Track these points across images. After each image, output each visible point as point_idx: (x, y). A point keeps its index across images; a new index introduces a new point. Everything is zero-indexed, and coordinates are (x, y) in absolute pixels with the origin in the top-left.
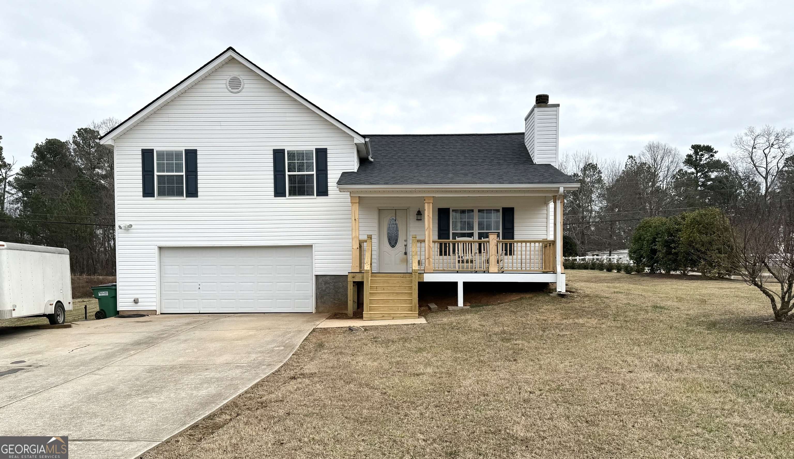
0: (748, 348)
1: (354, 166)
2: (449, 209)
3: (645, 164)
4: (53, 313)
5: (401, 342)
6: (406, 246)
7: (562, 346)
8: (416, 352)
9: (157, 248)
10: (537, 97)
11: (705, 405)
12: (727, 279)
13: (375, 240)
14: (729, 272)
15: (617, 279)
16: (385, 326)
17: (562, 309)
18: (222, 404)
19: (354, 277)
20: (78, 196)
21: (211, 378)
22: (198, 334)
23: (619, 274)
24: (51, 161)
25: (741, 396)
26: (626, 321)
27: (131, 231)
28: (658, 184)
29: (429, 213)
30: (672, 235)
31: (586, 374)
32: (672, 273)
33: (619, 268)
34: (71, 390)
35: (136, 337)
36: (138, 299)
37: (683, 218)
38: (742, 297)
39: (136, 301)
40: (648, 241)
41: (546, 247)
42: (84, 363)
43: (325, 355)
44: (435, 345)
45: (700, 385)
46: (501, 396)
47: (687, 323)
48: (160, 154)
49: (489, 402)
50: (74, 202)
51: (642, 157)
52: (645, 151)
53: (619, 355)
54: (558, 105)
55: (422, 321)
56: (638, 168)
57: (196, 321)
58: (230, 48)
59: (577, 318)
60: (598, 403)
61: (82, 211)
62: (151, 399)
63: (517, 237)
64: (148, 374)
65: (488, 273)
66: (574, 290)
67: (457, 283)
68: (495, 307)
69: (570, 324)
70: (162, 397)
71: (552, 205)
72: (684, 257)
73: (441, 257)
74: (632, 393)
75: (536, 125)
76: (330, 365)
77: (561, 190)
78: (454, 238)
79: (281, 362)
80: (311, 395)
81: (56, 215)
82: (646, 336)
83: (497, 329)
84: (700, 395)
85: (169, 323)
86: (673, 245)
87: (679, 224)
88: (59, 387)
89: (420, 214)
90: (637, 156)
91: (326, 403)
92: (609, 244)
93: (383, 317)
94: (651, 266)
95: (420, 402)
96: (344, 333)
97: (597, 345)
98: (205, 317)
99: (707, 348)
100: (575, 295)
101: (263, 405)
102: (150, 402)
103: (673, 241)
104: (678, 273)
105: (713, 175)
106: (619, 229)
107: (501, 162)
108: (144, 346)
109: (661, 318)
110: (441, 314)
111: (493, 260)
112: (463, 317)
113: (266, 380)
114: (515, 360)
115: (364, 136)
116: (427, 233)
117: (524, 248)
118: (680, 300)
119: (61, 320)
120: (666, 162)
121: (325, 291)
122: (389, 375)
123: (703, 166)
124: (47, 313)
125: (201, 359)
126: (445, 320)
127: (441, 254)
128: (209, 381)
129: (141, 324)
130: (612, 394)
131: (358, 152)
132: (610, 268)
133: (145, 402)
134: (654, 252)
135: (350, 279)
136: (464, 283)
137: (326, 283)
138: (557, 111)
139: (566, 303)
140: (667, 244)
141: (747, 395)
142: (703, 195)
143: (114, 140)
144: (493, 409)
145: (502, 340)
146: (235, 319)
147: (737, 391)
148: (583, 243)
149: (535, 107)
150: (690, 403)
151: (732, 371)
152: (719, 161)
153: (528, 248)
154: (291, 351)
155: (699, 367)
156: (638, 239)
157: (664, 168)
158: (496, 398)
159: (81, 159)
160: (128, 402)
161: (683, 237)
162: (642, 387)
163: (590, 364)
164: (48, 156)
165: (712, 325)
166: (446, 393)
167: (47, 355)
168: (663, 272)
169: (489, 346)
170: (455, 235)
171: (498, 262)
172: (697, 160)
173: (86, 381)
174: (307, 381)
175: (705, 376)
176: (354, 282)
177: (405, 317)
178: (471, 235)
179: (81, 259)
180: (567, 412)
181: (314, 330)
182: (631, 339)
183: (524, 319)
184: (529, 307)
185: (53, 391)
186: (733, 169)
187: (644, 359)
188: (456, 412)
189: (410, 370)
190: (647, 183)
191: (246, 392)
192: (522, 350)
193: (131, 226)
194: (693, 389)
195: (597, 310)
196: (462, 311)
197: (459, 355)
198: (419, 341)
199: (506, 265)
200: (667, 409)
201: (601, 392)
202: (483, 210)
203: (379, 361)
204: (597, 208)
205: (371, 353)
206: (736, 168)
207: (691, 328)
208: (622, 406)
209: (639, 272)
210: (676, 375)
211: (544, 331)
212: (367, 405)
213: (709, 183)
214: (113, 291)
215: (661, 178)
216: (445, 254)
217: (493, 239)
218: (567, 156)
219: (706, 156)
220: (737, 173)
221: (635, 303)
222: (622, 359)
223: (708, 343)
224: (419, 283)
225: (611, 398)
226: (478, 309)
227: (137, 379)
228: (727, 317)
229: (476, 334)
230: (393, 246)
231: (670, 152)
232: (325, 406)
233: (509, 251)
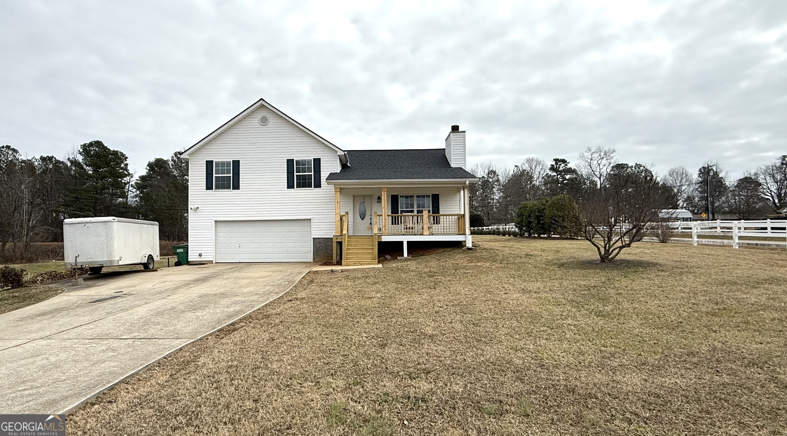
0: (582, 278)
1: (338, 169)
2: (398, 195)
3: (525, 170)
4: (146, 262)
5: (363, 279)
6: (371, 219)
7: (466, 279)
8: (372, 285)
9: (214, 222)
10: (452, 127)
11: (551, 313)
12: (576, 239)
13: (351, 216)
14: (576, 234)
15: (508, 240)
16: (355, 269)
17: (468, 257)
18: (241, 316)
19: (337, 239)
20: (173, 193)
21: (238, 301)
22: (235, 274)
23: (509, 237)
24: (158, 172)
25: (575, 307)
26: (508, 264)
27: (198, 211)
28: (534, 183)
29: (384, 197)
30: (540, 212)
31: (477, 295)
32: (542, 236)
33: (509, 234)
34: (148, 308)
35: (197, 277)
36: (201, 254)
37: (547, 202)
38: (583, 249)
39: (200, 255)
40: (526, 216)
41: (459, 218)
42: (160, 293)
43: (313, 287)
44: (385, 280)
45: (549, 301)
46: (421, 310)
47: (546, 264)
48: (217, 164)
49: (413, 314)
50: (171, 196)
51: (523, 166)
52: (525, 162)
53: (500, 284)
54: (465, 132)
55: (380, 266)
56: (521, 173)
57: (235, 268)
58: (262, 99)
59: (478, 263)
60: (482, 313)
61: (175, 202)
62: (196, 314)
63: (441, 213)
64: (199, 299)
65: (423, 235)
66: (477, 246)
67: (403, 242)
68: (427, 257)
69: (472, 266)
70: (204, 312)
71: (462, 192)
72: (548, 225)
73: (393, 226)
74: (505, 306)
75: (452, 143)
76: (315, 293)
77: (467, 182)
78: (401, 213)
79: (284, 291)
80: (299, 310)
81: (159, 204)
82: (518, 272)
83: (426, 270)
84: (548, 307)
85: (219, 269)
86: (541, 218)
87: (544, 205)
88: (140, 307)
89: (379, 198)
90: (520, 165)
91: (307, 315)
92: (505, 219)
93: (355, 264)
94: (529, 231)
95: (368, 314)
96: (328, 273)
97: (488, 278)
98: (243, 265)
99: (557, 279)
100: (478, 248)
101: (267, 317)
102: (196, 315)
103: (541, 216)
104: (545, 236)
105: (568, 177)
106: (511, 210)
107: (431, 166)
108: (201, 282)
109: (530, 261)
110: (393, 262)
111: (426, 227)
112: (406, 263)
113: (273, 302)
114: (434, 288)
115: (344, 151)
116: (383, 210)
117: (445, 220)
118: (543, 251)
119: (151, 267)
120: (538, 169)
121: (319, 248)
122: (352, 299)
123: (561, 171)
124: (142, 262)
125: (234, 289)
126: (394, 265)
127: (392, 224)
128: (236, 303)
129: (201, 269)
130: (492, 307)
131: (340, 160)
132: (504, 234)
133: (193, 315)
134: (530, 223)
135: (334, 240)
136: (408, 242)
137: (320, 243)
138: (465, 135)
139: (471, 253)
140: (538, 218)
141: (578, 307)
142: (562, 189)
143: (189, 155)
144: (415, 318)
145: (429, 277)
146: (261, 266)
147: (572, 304)
148: (488, 219)
149: (451, 133)
150: (541, 312)
151: (570, 292)
152: (570, 168)
153: (448, 220)
154: (292, 284)
155: (550, 290)
156: (520, 215)
157: (537, 173)
158: (418, 311)
159: (176, 171)
160: (182, 315)
161: (547, 212)
162: (511, 303)
163: (481, 289)
164: (156, 169)
165: (562, 265)
166: (386, 309)
167: (137, 288)
168: (536, 235)
169: (420, 280)
170: (402, 212)
171: (429, 229)
172: (557, 168)
173: (159, 303)
174: (298, 302)
175: (553, 295)
176: (337, 242)
177: (369, 264)
178: (412, 212)
179: (174, 232)
180: (462, 319)
181: (309, 272)
182: (509, 274)
183: (444, 264)
184: (448, 256)
185: (135, 310)
186: (579, 173)
187: (515, 286)
188: (390, 320)
189: (367, 295)
190: (527, 182)
191: (259, 309)
192: (440, 282)
193: (198, 208)
194: (544, 303)
195: (490, 257)
196: (406, 260)
197: (400, 286)
198: (375, 278)
199: (434, 230)
200: (526, 315)
201: (485, 306)
202: (420, 196)
203: (347, 290)
204: (497, 198)
205: (343, 286)
206: (581, 172)
207: (547, 267)
208: (497, 314)
209: (522, 235)
210: (535, 295)
211: (456, 271)
212: (333, 316)
213: (565, 182)
214: (186, 249)
215: (535, 179)
216: (395, 224)
217: (425, 214)
218: (477, 165)
219: (563, 165)
220: (582, 176)
221: (514, 253)
222: (502, 286)
223: (557, 276)
224: (379, 242)
225: (491, 309)
226: (416, 258)
227: (191, 302)
228: (571, 260)
229: (412, 273)
230: (363, 219)
231: (540, 163)
232: (306, 317)
233: (437, 221)
